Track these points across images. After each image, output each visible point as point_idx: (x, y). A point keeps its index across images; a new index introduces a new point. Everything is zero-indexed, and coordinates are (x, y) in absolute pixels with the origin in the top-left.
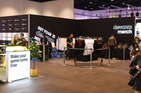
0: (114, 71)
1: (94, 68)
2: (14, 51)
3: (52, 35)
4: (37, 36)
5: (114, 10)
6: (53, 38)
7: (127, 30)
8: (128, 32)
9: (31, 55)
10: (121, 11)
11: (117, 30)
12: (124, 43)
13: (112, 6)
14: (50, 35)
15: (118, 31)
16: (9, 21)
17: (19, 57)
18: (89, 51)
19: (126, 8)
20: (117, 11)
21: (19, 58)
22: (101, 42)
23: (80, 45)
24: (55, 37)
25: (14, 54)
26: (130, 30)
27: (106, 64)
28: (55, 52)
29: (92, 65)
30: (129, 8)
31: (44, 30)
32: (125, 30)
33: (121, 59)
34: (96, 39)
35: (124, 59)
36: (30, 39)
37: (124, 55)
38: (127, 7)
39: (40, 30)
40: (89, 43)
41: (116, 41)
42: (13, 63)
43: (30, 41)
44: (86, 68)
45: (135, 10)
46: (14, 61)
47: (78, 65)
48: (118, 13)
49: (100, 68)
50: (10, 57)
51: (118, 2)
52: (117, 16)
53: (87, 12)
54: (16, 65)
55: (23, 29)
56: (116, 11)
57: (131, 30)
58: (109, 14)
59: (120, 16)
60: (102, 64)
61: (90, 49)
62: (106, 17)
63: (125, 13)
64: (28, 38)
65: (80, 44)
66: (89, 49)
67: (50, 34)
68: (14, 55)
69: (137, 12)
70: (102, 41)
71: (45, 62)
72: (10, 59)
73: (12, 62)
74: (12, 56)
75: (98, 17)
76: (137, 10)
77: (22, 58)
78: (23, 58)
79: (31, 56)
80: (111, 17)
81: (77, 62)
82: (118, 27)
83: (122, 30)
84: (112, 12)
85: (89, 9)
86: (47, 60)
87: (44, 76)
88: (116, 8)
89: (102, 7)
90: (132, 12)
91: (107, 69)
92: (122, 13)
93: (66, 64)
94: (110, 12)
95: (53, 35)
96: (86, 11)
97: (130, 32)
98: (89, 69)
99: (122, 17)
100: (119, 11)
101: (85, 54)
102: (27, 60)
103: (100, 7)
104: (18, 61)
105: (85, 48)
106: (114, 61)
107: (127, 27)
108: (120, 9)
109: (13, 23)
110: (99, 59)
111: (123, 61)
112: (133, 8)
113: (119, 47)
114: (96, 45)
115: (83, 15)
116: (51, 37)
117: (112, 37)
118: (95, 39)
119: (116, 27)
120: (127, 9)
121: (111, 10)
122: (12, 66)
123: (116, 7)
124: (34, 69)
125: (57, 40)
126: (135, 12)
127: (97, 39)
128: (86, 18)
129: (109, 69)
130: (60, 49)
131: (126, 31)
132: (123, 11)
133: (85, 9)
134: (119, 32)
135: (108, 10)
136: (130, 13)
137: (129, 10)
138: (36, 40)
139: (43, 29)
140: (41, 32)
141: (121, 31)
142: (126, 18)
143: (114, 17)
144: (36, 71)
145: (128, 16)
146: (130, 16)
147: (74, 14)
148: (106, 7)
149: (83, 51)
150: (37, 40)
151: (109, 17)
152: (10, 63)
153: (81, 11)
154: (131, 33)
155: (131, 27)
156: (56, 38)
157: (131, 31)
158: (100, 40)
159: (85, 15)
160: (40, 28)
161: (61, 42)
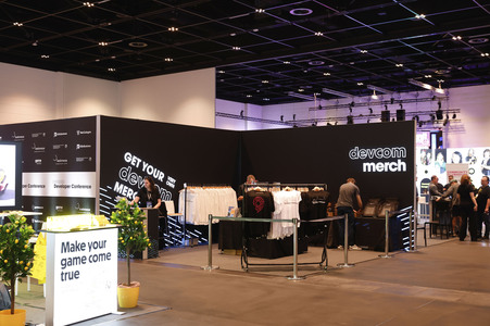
0: (369, 287)
1: (304, 277)
2: (73, 231)
3: (165, 179)
4: (121, 182)
5: (332, 102)
6: (168, 188)
7: (390, 160)
8: (393, 167)
9: (119, 241)
10: (352, 105)
11: (361, 162)
12: (382, 202)
13: (326, 91)
14: (161, 178)
15: (365, 165)
16: (35, 135)
17: (87, 248)
18: (285, 225)
19: (367, 97)
20: (342, 106)
21: (86, 253)
22: (321, 198)
23: (259, 208)
24: (175, 184)
25: (72, 238)
26: (399, 161)
27: (335, 266)
28: (174, 229)
29: (298, 269)
30: (374, 97)
31: (141, 164)
32: (383, 161)
33: (376, 250)
34: (307, 190)
35: (386, 249)
36: (101, 191)
37: (387, 236)
38: (371, 93)
39: (129, 164)
40: (287, 200)
41: (359, 197)
42: (69, 269)
43: (101, 197)
44: (279, 279)
45: (392, 101)
46: (71, 262)
47: (252, 270)
48: (345, 113)
49: (324, 277)
50: (58, 247)
51: (342, 80)
52: (341, 119)
53: (251, 110)
54: (76, 275)
55: (78, 159)
56: (337, 107)
57: (403, 160)
58: (316, 114)
59: (350, 119)
60: (324, 264)
61: (293, 221)
62: (310, 124)
63: (365, 111)
64: (94, 187)
65: (258, 203)
66: (289, 221)
67: (160, 176)
68: (72, 242)
69: (399, 108)
70: (325, 195)
71: (149, 263)
72: (59, 256)
73: (65, 263)
74: (65, 247)
75: (287, 123)
76: (400, 102)
77: (94, 252)
78: (98, 251)
79: (120, 244)
80: (325, 124)
81: (251, 260)
82: (363, 153)
83: (376, 161)
84: (327, 108)
85: (258, 100)
86: (156, 256)
87: (160, 308)
88: (337, 97)
89: (296, 95)
90: (384, 109)
91: (347, 280)
92: (356, 111)
93: (215, 267)
94: (320, 108)
95: (169, 178)
96: (249, 105)
97: (401, 166)
98: (289, 281)
99: (356, 122)
100: (345, 106)
101: (275, 234)
102: (108, 257)
103: (291, 94)
104: (83, 260)
105: (274, 218)
106: (357, 254)
107: (392, 152)
108: (349, 99)
109: (48, 141)
110: (309, 248)
111: (386, 256)
112: (387, 97)
113: (370, 211)
114: (305, 206)
115: (242, 117)
116: (163, 184)
117: (350, 185)
118: (302, 190)
119: (357, 153)
120: (370, 99)
121: (324, 103)
122: (64, 276)
123: (337, 93)
124: (130, 285)
125: (182, 192)
126: (393, 109)
127: (311, 188)
128: (251, 126)
129: (351, 281)
130: (190, 220)
131: (387, 164)
132: (360, 105)
133: (246, 101)
134: (367, 166)
135: (316, 103)
136: (378, 110)
137: (376, 103)
138: (118, 194)
139: (140, 161)
140: (134, 169)
141: (373, 164)
142: (368, 125)
143: (333, 123)
144: (134, 291)
145: (373, 121)
146: (379, 121)
147: (217, 114)
148: (309, 92)
149: (268, 227)
150: (121, 196)
151: (319, 124)
152: (58, 269)
153: (235, 107)
154: (404, 169)
155: (402, 151)
156: (179, 187)
157: (404, 164)
158: (317, 192)
159: (246, 119)
160: (129, 158)
161: (193, 200)
